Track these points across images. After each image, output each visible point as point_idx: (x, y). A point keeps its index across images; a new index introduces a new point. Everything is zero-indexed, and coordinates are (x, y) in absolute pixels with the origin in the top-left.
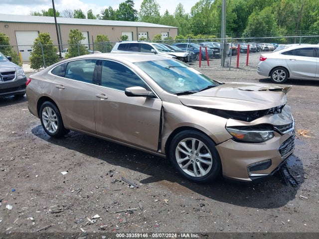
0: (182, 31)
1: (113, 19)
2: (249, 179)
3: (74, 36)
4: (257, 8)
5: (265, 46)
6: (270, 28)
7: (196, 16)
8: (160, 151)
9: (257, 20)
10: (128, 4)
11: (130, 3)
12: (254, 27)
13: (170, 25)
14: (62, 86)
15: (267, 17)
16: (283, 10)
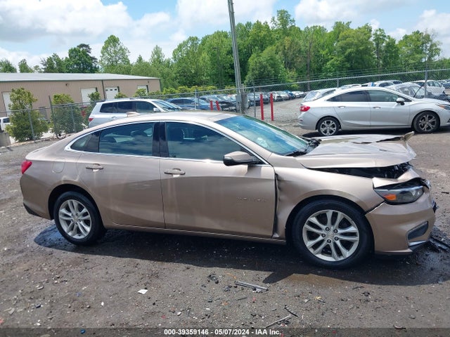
0: (165, 82)
1: (61, 71)
2: (409, 250)
3: (18, 99)
4: (257, 48)
5: (277, 95)
6: (277, 73)
7: (181, 61)
8: (277, 236)
9: (260, 63)
10: (81, 49)
11: (84, 48)
12: (257, 72)
13: (147, 75)
14: (99, 165)
15: (272, 59)
16: (288, 49)
